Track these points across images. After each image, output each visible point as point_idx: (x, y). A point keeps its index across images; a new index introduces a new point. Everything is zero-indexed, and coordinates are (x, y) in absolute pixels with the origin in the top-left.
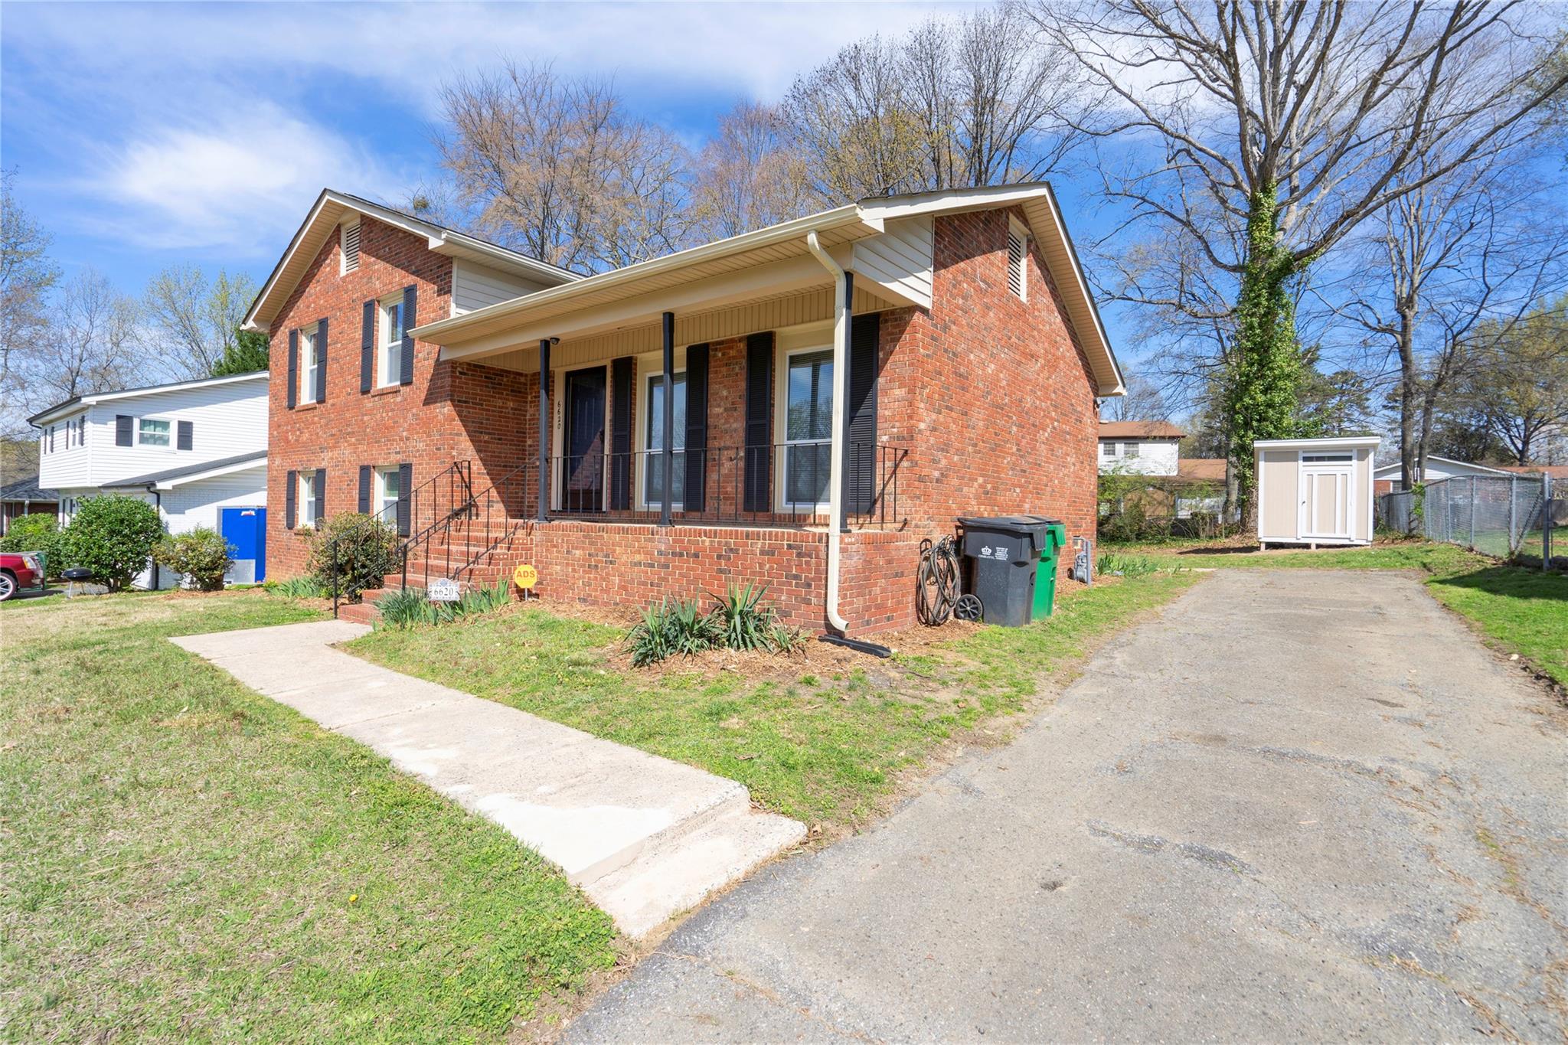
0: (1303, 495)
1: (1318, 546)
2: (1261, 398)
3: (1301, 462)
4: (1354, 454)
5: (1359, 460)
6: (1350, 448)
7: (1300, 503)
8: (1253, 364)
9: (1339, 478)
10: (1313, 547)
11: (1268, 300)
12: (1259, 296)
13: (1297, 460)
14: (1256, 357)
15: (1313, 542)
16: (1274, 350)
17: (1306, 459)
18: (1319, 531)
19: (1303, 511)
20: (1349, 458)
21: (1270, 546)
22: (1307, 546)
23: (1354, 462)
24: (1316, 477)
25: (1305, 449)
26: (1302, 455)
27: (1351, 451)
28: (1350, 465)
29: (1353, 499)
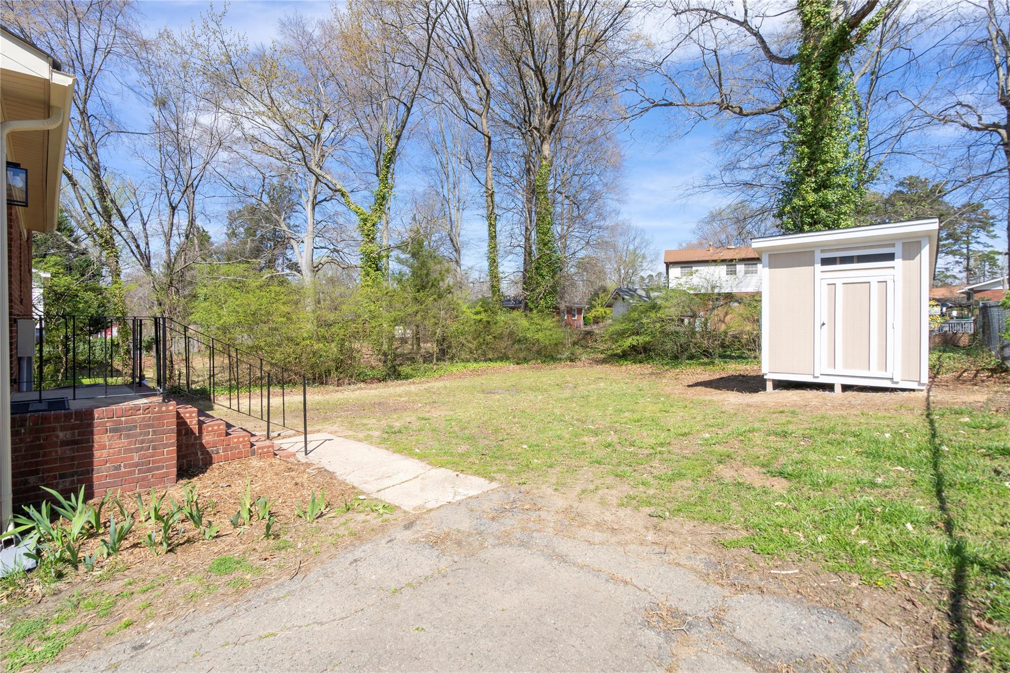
0: (822, 313)
1: (846, 388)
2: (811, 197)
3: (818, 267)
4: (897, 250)
5: (904, 258)
6: (890, 241)
7: (818, 325)
8: (803, 159)
9: (875, 287)
10: (838, 389)
11: (820, 83)
12: (810, 79)
13: (812, 264)
14: (806, 150)
15: (838, 382)
16: (826, 140)
17: (825, 262)
18: (846, 366)
19: (822, 336)
20: (890, 257)
21: (781, 385)
22: (830, 387)
23: (898, 262)
24: (840, 288)
25: (824, 247)
26: (819, 256)
27: (893, 245)
28: (893, 267)
29: (896, 317)
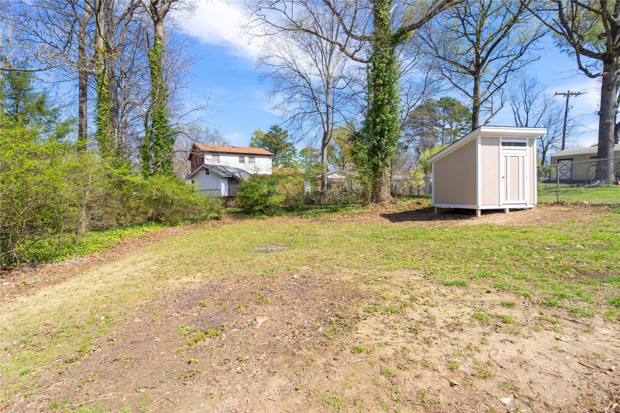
0: (502, 172)
1: (511, 210)
3: (501, 146)
4: (527, 142)
5: (529, 146)
6: (524, 137)
7: (505, 177)
9: (520, 159)
10: (507, 211)
13: (499, 144)
15: (507, 207)
17: (504, 144)
18: (511, 199)
19: (502, 182)
20: (524, 144)
21: (485, 212)
22: (502, 211)
23: (527, 147)
24: (509, 158)
25: (504, 135)
26: (501, 141)
27: (526, 139)
28: (526, 150)
29: (527, 174)
